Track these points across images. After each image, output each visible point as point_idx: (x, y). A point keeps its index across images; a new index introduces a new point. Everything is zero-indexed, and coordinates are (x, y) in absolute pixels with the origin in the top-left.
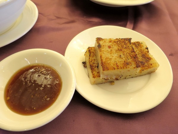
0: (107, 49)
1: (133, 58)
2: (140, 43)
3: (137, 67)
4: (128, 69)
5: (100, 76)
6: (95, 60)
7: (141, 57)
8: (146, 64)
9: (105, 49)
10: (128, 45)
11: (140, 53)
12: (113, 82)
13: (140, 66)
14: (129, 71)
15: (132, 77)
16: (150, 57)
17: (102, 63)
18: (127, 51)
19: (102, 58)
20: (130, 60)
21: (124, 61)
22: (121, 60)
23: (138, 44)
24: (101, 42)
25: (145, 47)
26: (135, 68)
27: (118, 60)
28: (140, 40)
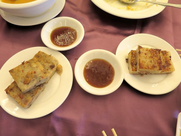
0: (144, 55)
1: (159, 64)
2: (166, 52)
3: (160, 70)
4: (154, 70)
5: (136, 71)
6: (134, 60)
7: (165, 63)
8: (166, 68)
9: (143, 55)
10: (158, 54)
11: (165, 59)
12: (143, 75)
13: (161, 70)
14: (154, 71)
15: (156, 74)
16: (171, 63)
17: (140, 64)
18: (156, 59)
19: (140, 61)
20: (156, 65)
21: (153, 65)
22: (151, 64)
23: (165, 53)
24: (141, 50)
25: (169, 56)
26: (158, 70)
27: (150, 63)
28: (167, 50)
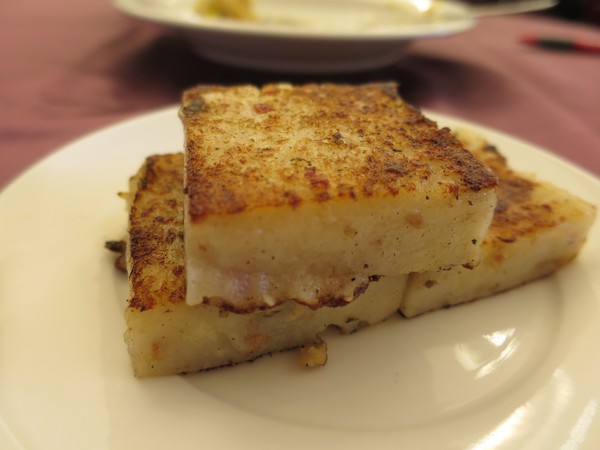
0: (248, 114)
15: (447, 306)
16: (524, 177)
17: (192, 174)
20: (409, 154)
21: (370, 160)
22: (341, 153)
25: (476, 146)
27: (324, 153)
